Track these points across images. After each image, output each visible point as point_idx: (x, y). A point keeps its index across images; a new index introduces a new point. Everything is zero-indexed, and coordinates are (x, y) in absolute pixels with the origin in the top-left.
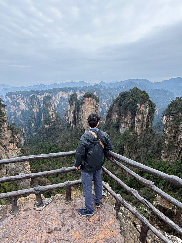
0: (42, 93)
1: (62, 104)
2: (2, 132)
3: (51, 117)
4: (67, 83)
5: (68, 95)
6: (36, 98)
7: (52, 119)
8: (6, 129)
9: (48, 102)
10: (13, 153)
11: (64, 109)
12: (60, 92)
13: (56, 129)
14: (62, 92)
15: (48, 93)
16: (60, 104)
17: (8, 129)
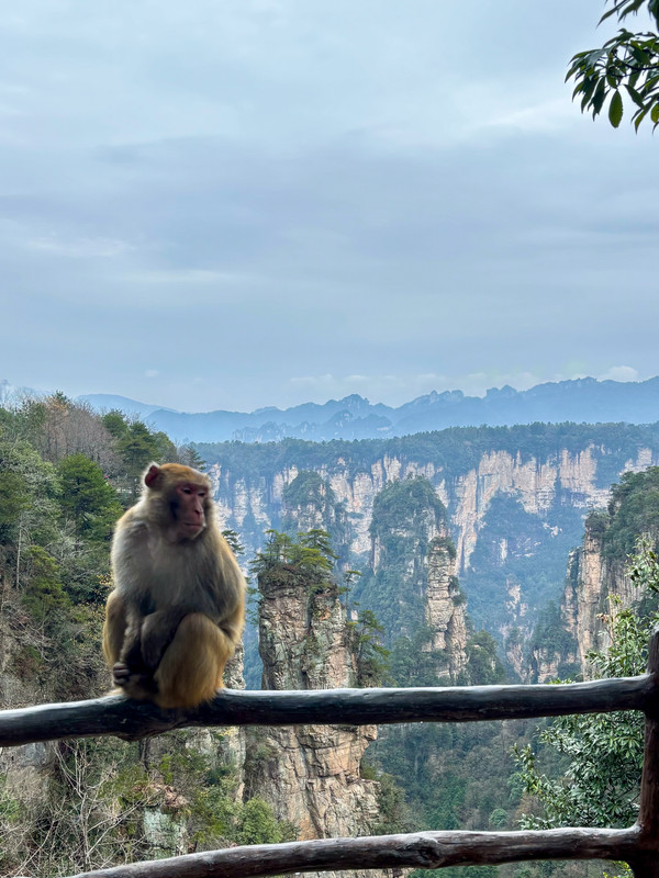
0: (359, 458)
1: (504, 554)
2: (318, 655)
3: (440, 643)
4: (546, 391)
5: (558, 483)
6: (323, 492)
7: (443, 658)
8: (337, 640)
9: (407, 527)
10: (343, 806)
11: (516, 592)
12: (492, 462)
13: (466, 748)
14: (508, 461)
15: (404, 463)
16: (483, 551)
17: (345, 643)
